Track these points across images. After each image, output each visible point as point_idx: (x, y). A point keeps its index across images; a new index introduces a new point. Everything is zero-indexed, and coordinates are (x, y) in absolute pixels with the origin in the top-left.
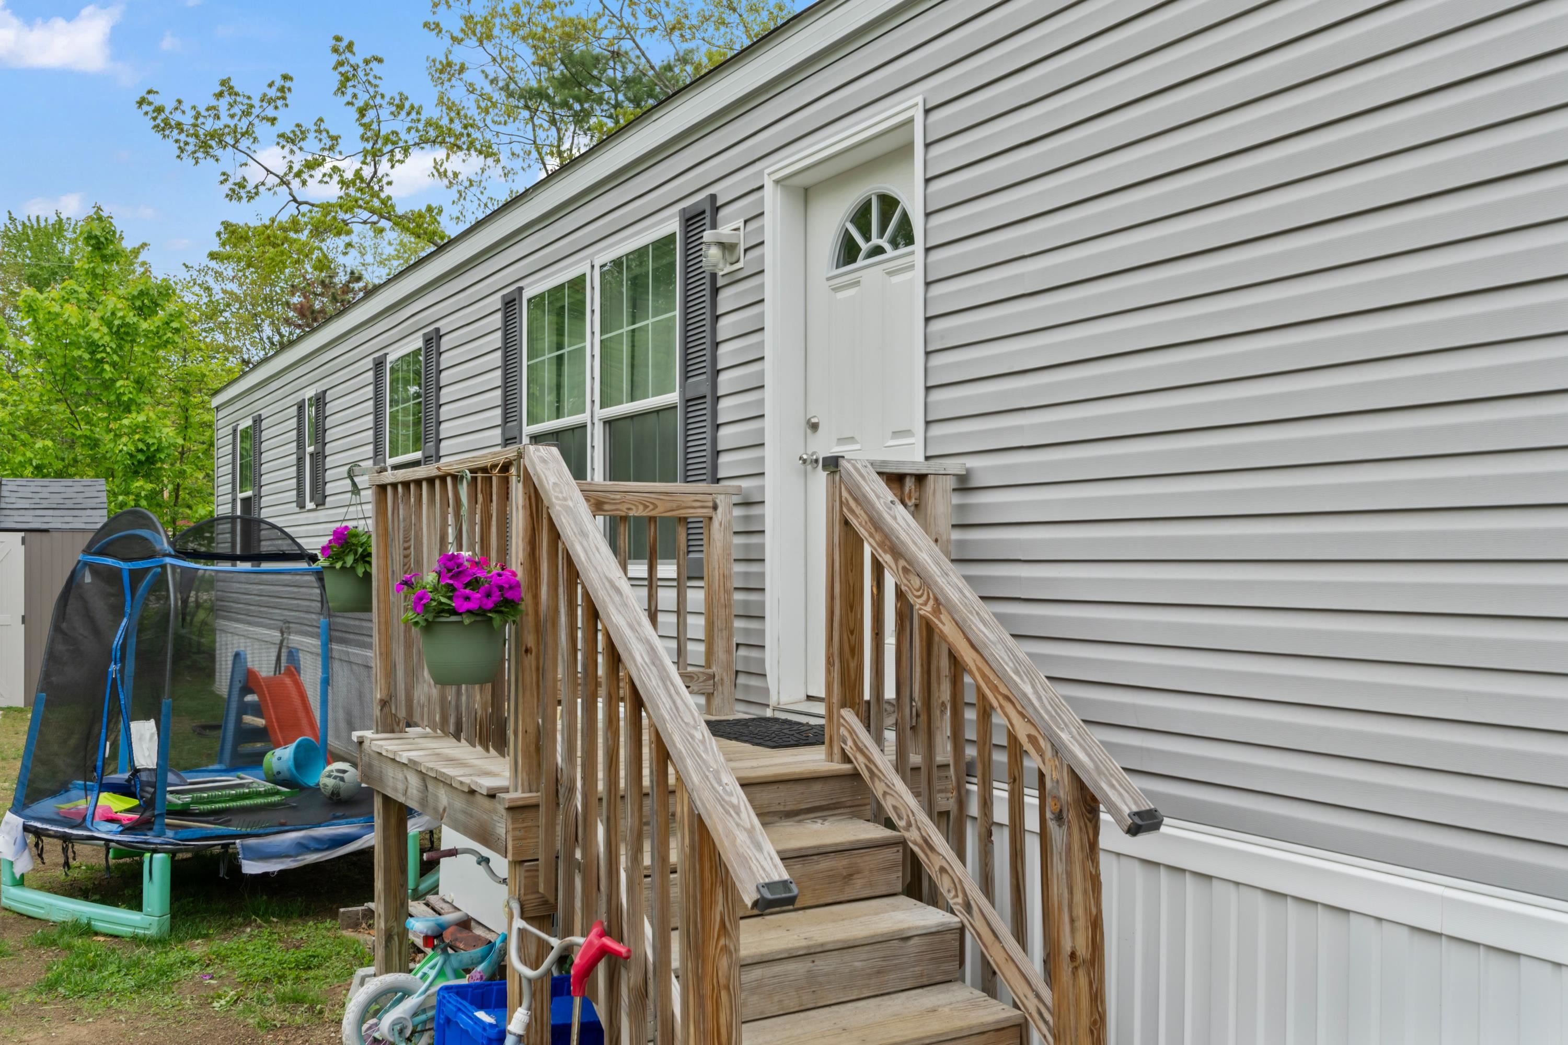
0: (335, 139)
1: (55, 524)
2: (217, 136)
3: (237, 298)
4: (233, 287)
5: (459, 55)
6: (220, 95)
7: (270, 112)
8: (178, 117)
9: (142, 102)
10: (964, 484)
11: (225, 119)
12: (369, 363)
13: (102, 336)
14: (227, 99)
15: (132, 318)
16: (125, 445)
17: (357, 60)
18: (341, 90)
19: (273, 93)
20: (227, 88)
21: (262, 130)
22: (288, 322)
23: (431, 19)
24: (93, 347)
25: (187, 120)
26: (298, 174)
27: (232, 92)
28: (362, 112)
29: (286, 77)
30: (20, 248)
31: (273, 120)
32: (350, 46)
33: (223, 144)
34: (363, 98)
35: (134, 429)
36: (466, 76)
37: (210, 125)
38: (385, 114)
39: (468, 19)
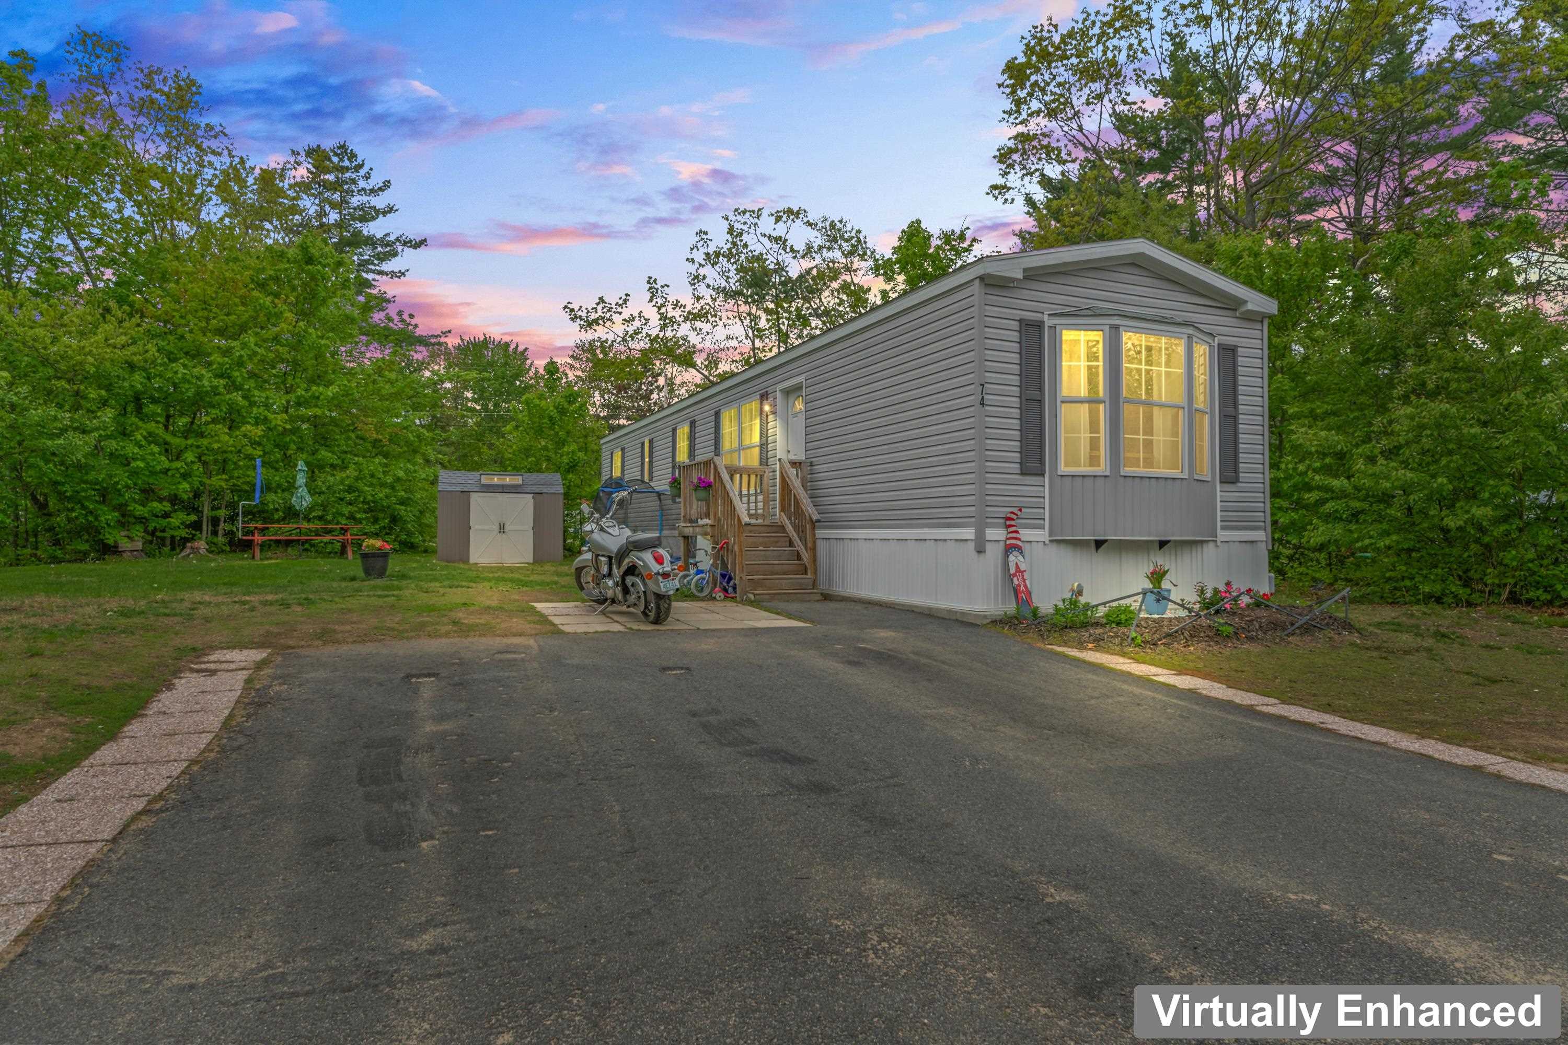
0: (647, 320)
1: (545, 491)
2: (596, 321)
3: (582, 380)
4: (579, 373)
5: (702, 271)
6: (598, 304)
7: (620, 310)
8: (579, 313)
9: (565, 307)
10: (812, 465)
11: (600, 313)
12: (670, 429)
13: (554, 413)
14: (601, 305)
15: (566, 405)
16: (565, 460)
17: (658, 286)
18: (651, 300)
19: (621, 302)
20: (601, 300)
21: (616, 317)
22: (609, 392)
23: (690, 257)
24: (551, 418)
25: (584, 314)
26: (631, 336)
27: (604, 302)
28: (659, 308)
29: (627, 295)
30: (466, 355)
31: (620, 313)
32: (655, 281)
33: (598, 324)
34: (660, 301)
35: (568, 453)
36: (706, 281)
37: (593, 316)
38: (670, 308)
39: (707, 254)
